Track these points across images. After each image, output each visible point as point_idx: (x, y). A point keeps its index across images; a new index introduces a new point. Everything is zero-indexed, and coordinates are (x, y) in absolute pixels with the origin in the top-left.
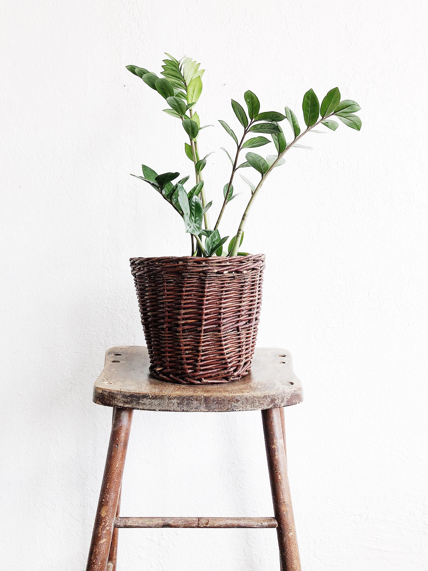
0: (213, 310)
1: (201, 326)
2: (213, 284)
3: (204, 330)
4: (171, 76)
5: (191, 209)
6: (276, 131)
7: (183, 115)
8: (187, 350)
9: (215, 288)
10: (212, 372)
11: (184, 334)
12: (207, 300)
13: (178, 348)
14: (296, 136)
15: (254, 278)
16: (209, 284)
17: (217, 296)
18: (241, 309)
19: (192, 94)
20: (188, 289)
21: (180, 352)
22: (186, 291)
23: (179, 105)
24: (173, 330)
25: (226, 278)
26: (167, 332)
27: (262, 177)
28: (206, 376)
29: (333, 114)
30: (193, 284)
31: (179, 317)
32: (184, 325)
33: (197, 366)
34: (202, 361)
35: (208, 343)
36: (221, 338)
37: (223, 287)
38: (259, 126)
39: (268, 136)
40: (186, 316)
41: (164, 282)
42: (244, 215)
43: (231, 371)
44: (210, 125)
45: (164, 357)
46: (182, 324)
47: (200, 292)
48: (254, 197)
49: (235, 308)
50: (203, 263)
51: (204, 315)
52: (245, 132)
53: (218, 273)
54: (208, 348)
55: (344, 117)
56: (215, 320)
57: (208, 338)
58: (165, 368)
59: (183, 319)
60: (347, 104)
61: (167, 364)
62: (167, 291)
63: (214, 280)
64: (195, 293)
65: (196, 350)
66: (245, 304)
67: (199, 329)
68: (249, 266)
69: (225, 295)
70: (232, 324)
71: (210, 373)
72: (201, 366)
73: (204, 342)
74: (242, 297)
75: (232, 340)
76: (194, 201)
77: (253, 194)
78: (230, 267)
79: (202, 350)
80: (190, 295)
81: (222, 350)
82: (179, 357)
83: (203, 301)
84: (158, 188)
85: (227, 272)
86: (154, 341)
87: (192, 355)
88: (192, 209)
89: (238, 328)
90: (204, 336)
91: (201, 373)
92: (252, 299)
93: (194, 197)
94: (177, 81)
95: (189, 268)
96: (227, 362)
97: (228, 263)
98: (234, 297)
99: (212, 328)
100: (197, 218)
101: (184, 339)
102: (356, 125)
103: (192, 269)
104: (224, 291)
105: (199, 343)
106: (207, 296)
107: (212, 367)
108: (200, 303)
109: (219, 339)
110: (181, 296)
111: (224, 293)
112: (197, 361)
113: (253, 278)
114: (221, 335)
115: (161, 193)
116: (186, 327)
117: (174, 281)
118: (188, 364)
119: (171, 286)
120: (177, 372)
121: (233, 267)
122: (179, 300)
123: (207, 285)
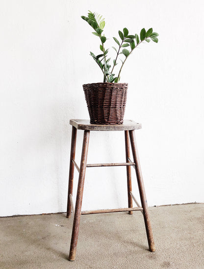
0: (114, 100)
1: (110, 106)
6: (132, 42)
7: (100, 35)
13: (103, 113)
14: (137, 44)
15: (126, 91)
17: (116, 96)
22: (106, 94)
24: (101, 107)
25: (118, 90)
27: (126, 57)
29: (149, 37)
30: (109, 92)
31: (104, 103)
37: (117, 93)
38: (127, 40)
41: (99, 91)
42: (120, 71)
43: (119, 121)
45: (98, 117)
47: (111, 94)
49: (120, 100)
51: (112, 102)
52: (122, 42)
53: (116, 88)
55: (153, 38)
56: (115, 104)
58: (98, 120)
60: (154, 34)
62: (100, 94)
74: (122, 97)
75: (119, 111)
77: (123, 64)
78: (120, 86)
79: (111, 114)
81: (116, 114)
82: (103, 116)
86: (94, 112)
87: (107, 115)
89: (121, 107)
90: (111, 109)
91: (110, 121)
95: (108, 86)
96: (118, 118)
99: (114, 107)
102: (156, 41)
107: (113, 119)
108: (111, 98)
109: (116, 110)
110: (104, 96)
112: (109, 117)
116: (106, 106)
117: (102, 91)
118: (106, 118)
120: (102, 121)
123: (113, 92)
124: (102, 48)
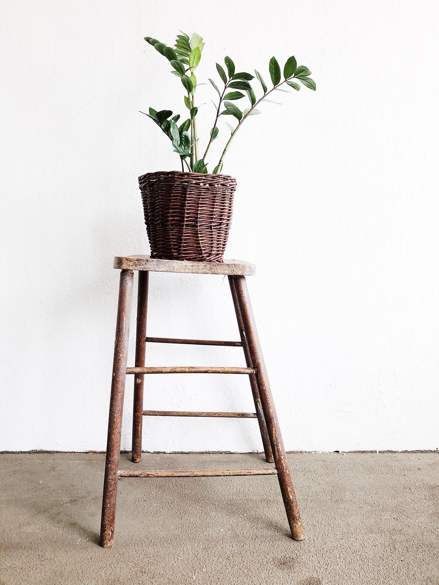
0: (192, 211)
1: (183, 221)
2: (192, 192)
3: (186, 225)
4: (181, 48)
5: (181, 140)
6: (247, 87)
7: (184, 75)
8: (174, 239)
9: (194, 195)
10: (191, 256)
11: (172, 227)
12: (188, 203)
13: (168, 237)
14: (265, 92)
15: (225, 192)
16: (189, 191)
17: (195, 201)
18: (214, 213)
19: (193, 60)
20: (175, 194)
21: (169, 240)
22: (174, 196)
23: (180, 67)
24: (164, 225)
25: (202, 188)
26: (161, 226)
27: (239, 122)
28: (187, 258)
29: (293, 77)
30: (178, 192)
31: (168, 215)
32: (172, 220)
33: (180, 250)
34: (184, 247)
35: (188, 235)
36: (198, 231)
37: (200, 195)
38: (236, 84)
39: (244, 92)
40: (173, 214)
41: (159, 190)
42: (225, 150)
43: (204, 256)
44: (203, 83)
45: (159, 245)
46: (171, 220)
47: (182, 197)
48: (233, 137)
49: (209, 212)
50: (186, 176)
51: (186, 214)
52: (226, 88)
53: (196, 184)
54: (189, 239)
55: (303, 80)
56: (193, 218)
57: (188, 231)
58: (159, 252)
59: (172, 216)
60: (302, 69)
61: (161, 249)
62: (161, 197)
63: (193, 189)
64: (180, 198)
65: (180, 239)
66: (217, 210)
67: (182, 224)
68: (220, 182)
69: (201, 201)
70: (206, 223)
71: (190, 256)
72: (184, 250)
73: (185, 233)
74: (214, 205)
75: (206, 235)
76: (184, 134)
77: (232, 135)
78: (205, 181)
79: (184, 239)
80: (176, 199)
81: (199, 240)
82: (168, 244)
83: (185, 203)
84: (158, 123)
85: (203, 184)
86: (152, 234)
87: (177, 242)
88: (183, 140)
89: (211, 226)
90: (185, 229)
91: (183, 255)
92: (222, 207)
93: (184, 132)
94: (184, 51)
95: (176, 179)
96: (202, 250)
97: (203, 178)
98: (208, 204)
99: (191, 224)
100: (186, 147)
101: (172, 231)
102: (312, 86)
103: (178, 180)
104: (201, 199)
105: (182, 233)
106: (189, 200)
107: (191, 252)
108: (183, 205)
109: (196, 232)
110: (170, 200)
111: (201, 200)
112: (180, 247)
113: (223, 192)
114: (198, 229)
115: (161, 127)
116: (173, 222)
117: (166, 189)
118: (175, 249)
119: (164, 193)
120: (167, 255)
121: (207, 181)
122: (168, 202)
123: (188, 193)
124: (188, 102)
